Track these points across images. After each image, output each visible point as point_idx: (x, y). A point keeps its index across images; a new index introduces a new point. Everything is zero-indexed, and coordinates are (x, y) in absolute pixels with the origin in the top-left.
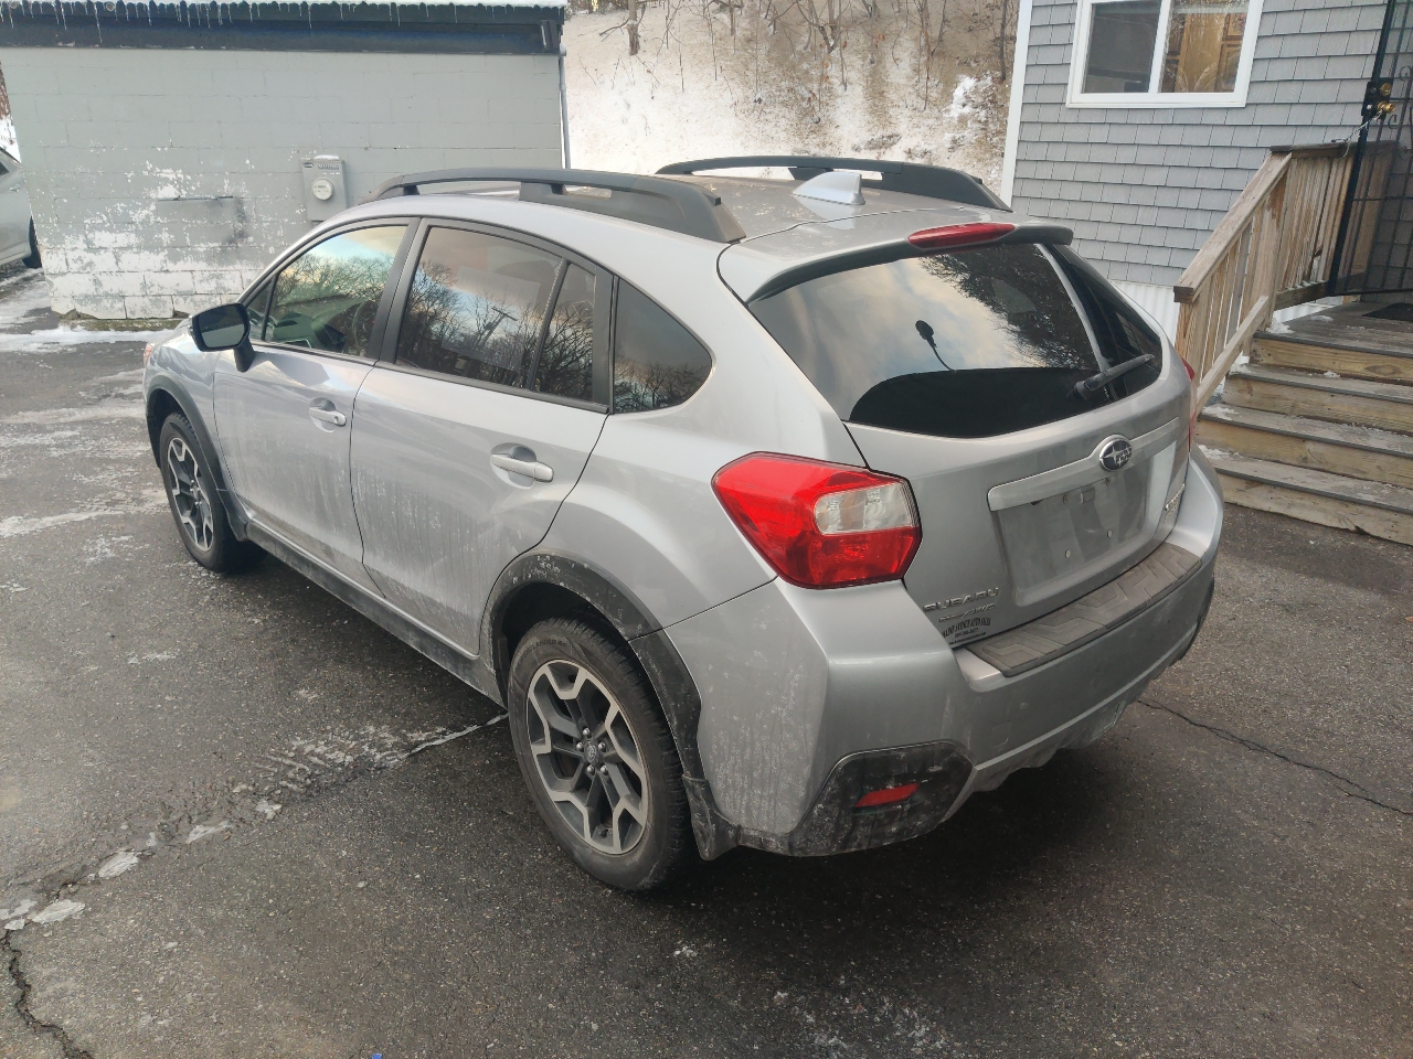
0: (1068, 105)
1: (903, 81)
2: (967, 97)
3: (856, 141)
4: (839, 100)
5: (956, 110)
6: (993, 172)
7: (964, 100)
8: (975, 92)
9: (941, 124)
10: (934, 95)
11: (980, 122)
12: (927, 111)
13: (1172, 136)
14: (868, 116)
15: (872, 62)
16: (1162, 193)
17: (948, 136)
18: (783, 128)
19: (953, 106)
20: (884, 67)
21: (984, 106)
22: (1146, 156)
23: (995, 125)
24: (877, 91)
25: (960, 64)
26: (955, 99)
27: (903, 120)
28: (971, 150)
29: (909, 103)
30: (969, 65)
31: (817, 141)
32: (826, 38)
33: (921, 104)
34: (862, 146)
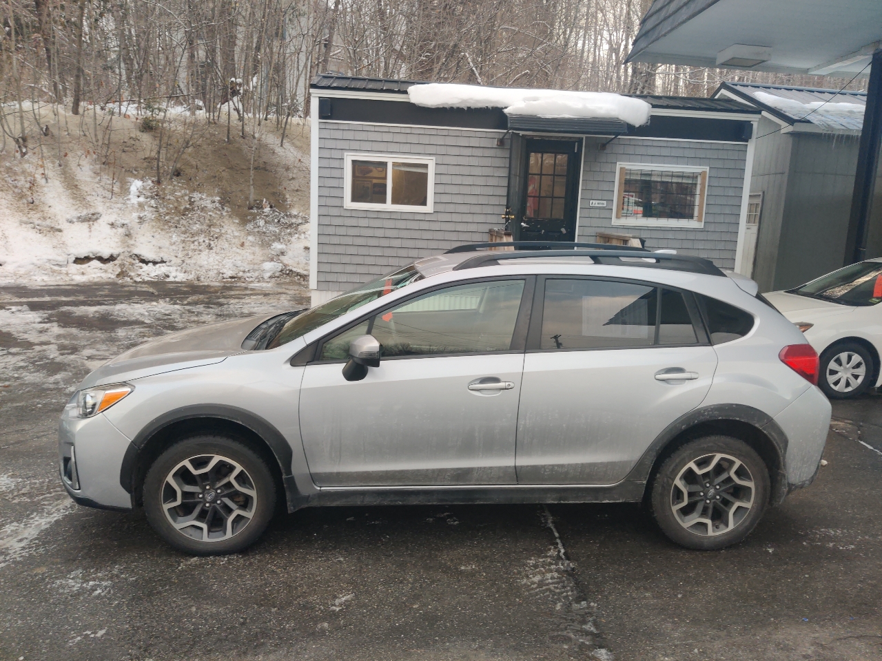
0: (345, 208)
1: (89, 179)
2: (139, 192)
3: (68, 217)
4: (45, 189)
5: (134, 200)
6: (174, 236)
7: (138, 194)
8: (144, 188)
9: (127, 207)
10: (116, 189)
11: (152, 207)
12: (114, 199)
13: (401, 224)
14: (71, 201)
15: (60, 166)
16: (399, 250)
17: (135, 215)
18: (6, 206)
19: (130, 196)
20: (71, 169)
21: (152, 198)
22: (389, 233)
23: (163, 209)
24: (72, 185)
25: (126, 171)
26: (132, 193)
27: (99, 204)
28: (154, 224)
29: (99, 193)
30: (132, 172)
31: (38, 215)
32: (19, 147)
33: (109, 195)
34: (75, 220)
